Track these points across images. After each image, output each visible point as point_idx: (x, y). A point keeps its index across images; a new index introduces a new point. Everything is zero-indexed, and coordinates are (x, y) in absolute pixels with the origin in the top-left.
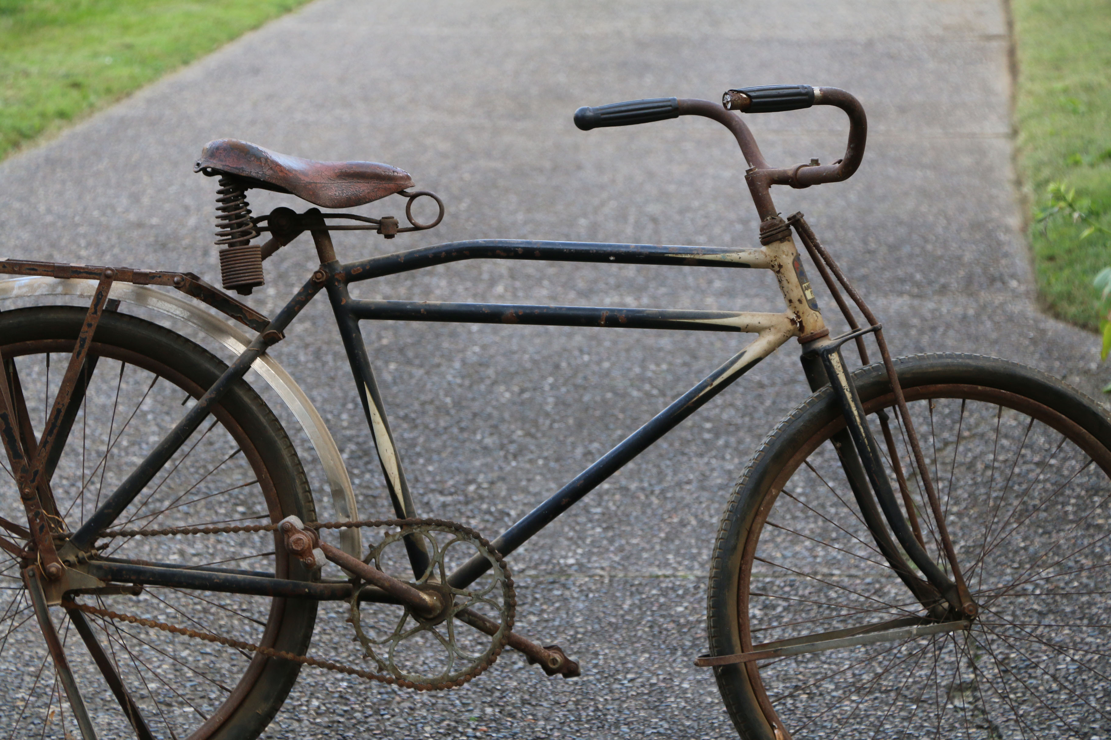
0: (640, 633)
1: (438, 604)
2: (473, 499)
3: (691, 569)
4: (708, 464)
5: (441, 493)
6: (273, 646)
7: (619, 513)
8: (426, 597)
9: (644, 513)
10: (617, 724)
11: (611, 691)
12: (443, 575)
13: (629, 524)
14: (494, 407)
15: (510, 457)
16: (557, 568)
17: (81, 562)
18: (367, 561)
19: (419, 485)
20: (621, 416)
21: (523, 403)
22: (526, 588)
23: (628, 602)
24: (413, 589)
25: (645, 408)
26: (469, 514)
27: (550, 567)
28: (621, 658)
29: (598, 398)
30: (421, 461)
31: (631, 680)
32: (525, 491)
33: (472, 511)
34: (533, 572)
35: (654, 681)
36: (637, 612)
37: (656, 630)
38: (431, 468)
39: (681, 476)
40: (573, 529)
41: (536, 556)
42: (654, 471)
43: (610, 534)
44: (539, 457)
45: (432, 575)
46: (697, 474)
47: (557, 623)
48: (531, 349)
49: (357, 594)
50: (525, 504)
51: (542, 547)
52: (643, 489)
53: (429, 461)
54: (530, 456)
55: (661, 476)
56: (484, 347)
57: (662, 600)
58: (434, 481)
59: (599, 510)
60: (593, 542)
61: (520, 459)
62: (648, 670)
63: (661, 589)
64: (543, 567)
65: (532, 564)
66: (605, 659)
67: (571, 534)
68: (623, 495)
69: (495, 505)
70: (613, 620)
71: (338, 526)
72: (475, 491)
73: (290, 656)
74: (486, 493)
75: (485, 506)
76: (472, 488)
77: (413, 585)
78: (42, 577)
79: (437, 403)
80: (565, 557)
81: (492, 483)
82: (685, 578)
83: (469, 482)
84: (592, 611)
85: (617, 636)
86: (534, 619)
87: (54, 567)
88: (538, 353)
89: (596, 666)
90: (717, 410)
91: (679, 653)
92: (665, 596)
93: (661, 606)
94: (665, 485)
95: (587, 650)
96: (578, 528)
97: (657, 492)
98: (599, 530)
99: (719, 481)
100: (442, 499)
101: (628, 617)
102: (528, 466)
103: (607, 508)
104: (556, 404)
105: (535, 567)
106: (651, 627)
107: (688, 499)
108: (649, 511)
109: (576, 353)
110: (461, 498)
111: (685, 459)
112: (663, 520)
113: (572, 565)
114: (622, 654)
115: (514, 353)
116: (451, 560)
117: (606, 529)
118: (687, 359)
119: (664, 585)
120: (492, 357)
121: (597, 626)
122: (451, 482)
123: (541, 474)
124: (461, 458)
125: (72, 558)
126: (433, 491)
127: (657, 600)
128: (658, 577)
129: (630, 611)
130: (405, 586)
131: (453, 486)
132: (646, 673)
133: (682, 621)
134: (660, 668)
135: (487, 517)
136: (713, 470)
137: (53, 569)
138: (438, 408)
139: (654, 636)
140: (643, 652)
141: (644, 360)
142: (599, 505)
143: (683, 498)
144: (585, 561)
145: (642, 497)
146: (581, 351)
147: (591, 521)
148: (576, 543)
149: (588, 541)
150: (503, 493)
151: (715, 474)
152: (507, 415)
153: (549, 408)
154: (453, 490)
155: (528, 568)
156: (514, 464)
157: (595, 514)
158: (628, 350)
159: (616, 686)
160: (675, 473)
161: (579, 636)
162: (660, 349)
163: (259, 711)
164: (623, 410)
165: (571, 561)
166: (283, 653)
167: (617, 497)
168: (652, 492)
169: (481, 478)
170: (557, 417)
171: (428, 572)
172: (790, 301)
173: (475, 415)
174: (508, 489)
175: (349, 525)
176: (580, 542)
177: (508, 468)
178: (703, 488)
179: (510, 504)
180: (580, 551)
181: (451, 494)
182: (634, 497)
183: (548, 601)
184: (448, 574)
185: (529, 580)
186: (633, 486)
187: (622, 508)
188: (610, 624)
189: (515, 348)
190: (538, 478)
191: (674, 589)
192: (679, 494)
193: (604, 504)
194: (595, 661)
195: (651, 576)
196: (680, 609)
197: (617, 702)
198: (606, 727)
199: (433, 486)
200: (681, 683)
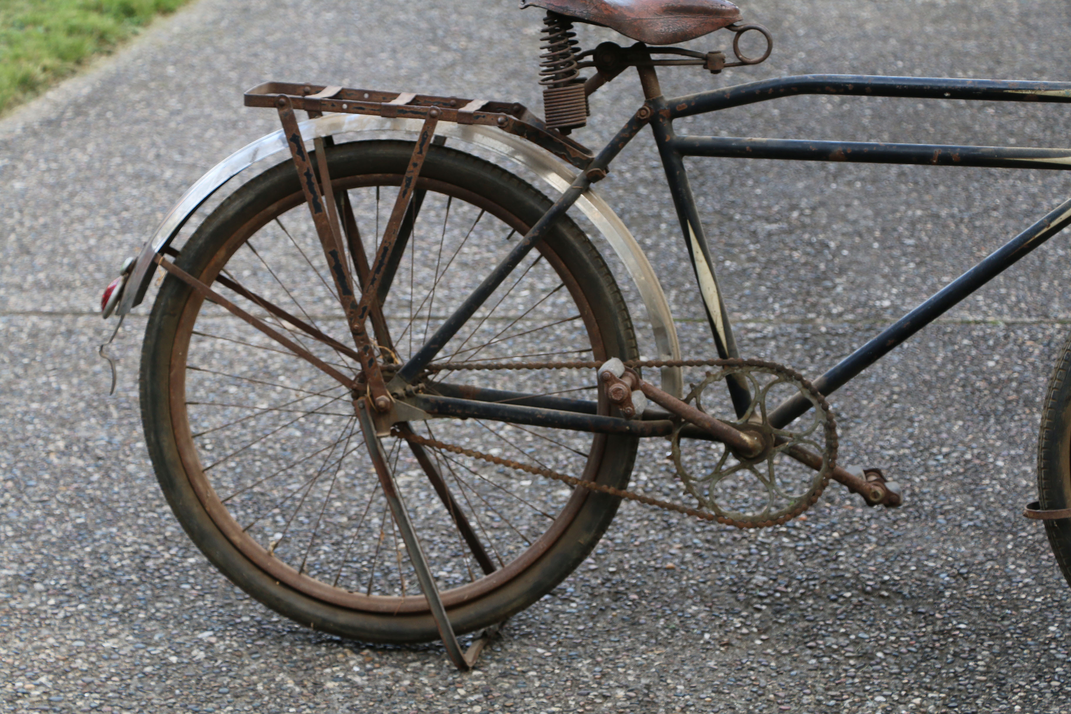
0: (953, 394)
1: (759, 445)
2: (796, 227)
3: (1000, 313)
4: (1014, 186)
5: (768, 220)
6: (595, 479)
7: (931, 244)
8: (746, 438)
9: (954, 245)
10: (933, 515)
11: (927, 470)
12: (764, 415)
13: (941, 259)
14: (818, 121)
15: (831, 178)
16: (873, 312)
17: (409, 395)
18: (687, 401)
19: (747, 211)
20: (932, 130)
21: (842, 116)
22: (844, 335)
23: (942, 355)
24: (734, 430)
25: (953, 121)
26: (792, 245)
27: (867, 310)
28: (935, 426)
29: (911, 110)
30: (750, 182)
31: (946, 455)
32: (843, 218)
33: (794, 241)
34: (850, 317)
35: (968, 456)
36: (950, 367)
37: (969, 389)
38: (758, 191)
39: (988, 200)
40: (887, 264)
41: (854, 297)
42: (964, 195)
43: (923, 270)
44: (857, 179)
45: (753, 414)
46: (1003, 198)
48: (850, 55)
49: (677, 432)
50: (843, 234)
51: (859, 286)
52: (953, 216)
53: (757, 183)
54: (850, 177)
55: (969, 200)
56: (810, 53)
57: (974, 352)
58: (761, 207)
59: (911, 242)
60: (907, 280)
62: (962, 442)
63: (972, 339)
64: (860, 310)
65: (850, 307)
66: (920, 427)
67: (887, 270)
68: (935, 224)
69: (816, 235)
70: (927, 377)
71: (659, 365)
72: (798, 219)
73: (611, 490)
74: (807, 221)
75: (806, 236)
76: (795, 214)
77: (734, 425)
78: (371, 409)
79: (766, 116)
80: (880, 299)
81: (814, 209)
82: (995, 324)
83: (793, 207)
84: (906, 365)
85: (931, 398)
87: (383, 399)
88: (856, 58)
89: (911, 436)
90: (1020, 124)
91: (992, 420)
92: (976, 347)
93: (973, 358)
94: (975, 210)
95: (903, 416)
96: (892, 262)
97: (966, 220)
98: (912, 265)
99: (1024, 206)
100: (768, 227)
101: (942, 374)
102: (846, 189)
103: (920, 239)
104: (873, 117)
105: (853, 311)
106: (964, 386)
107: (996, 228)
108: (959, 243)
109: (892, 59)
110: (785, 226)
111: (992, 180)
112: (972, 254)
113: (887, 308)
114: (937, 422)
115: (835, 59)
116: (774, 302)
117: (919, 265)
118: (991, 64)
119: (975, 333)
120: (816, 63)
121: (911, 384)
122: (776, 208)
123: (859, 199)
124: (785, 180)
125: (400, 391)
126: (760, 217)
127: (969, 353)
128: (969, 323)
129: (943, 365)
130: (725, 427)
131: (778, 212)
132: (960, 447)
133: (994, 379)
134: (973, 440)
135: (809, 249)
136: (1018, 193)
137: (382, 403)
138: (767, 122)
139: (966, 398)
140: (957, 418)
141: (952, 67)
142: (912, 236)
143: (991, 227)
144: (898, 302)
145: (953, 226)
146: (896, 57)
147: (905, 254)
148: (890, 282)
149: (902, 279)
150: (824, 221)
151: (1021, 198)
153: (866, 121)
154: (778, 217)
155: (846, 311)
156: (834, 186)
157: (909, 246)
158: (937, 55)
159: (932, 462)
160: (983, 196)
161: (895, 397)
162: (967, 54)
163: (582, 541)
164: (934, 125)
165: (886, 303)
166: (605, 487)
167: (929, 226)
168: (962, 220)
169: (804, 203)
170: (874, 132)
171: (749, 412)
174: (829, 216)
175: (670, 365)
176: (894, 280)
177: (828, 192)
178: (1009, 215)
179: (830, 234)
180: (894, 291)
181: (776, 221)
182: (945, 226)
184: (769, 414)
185: (846, 326)
186: (944, 213)
187: (934, 239)
188: (925, 382)
189: (836, 53)
190: (856, 203)
191: (984, 338)
192: (986, 223)
193: (916, 234)
194: (910, 430)
195: (962, 322)
196: (991, 364)
197: (933, 484)
198: (923, 517)
199: (759, 212)
200: (995, 460)
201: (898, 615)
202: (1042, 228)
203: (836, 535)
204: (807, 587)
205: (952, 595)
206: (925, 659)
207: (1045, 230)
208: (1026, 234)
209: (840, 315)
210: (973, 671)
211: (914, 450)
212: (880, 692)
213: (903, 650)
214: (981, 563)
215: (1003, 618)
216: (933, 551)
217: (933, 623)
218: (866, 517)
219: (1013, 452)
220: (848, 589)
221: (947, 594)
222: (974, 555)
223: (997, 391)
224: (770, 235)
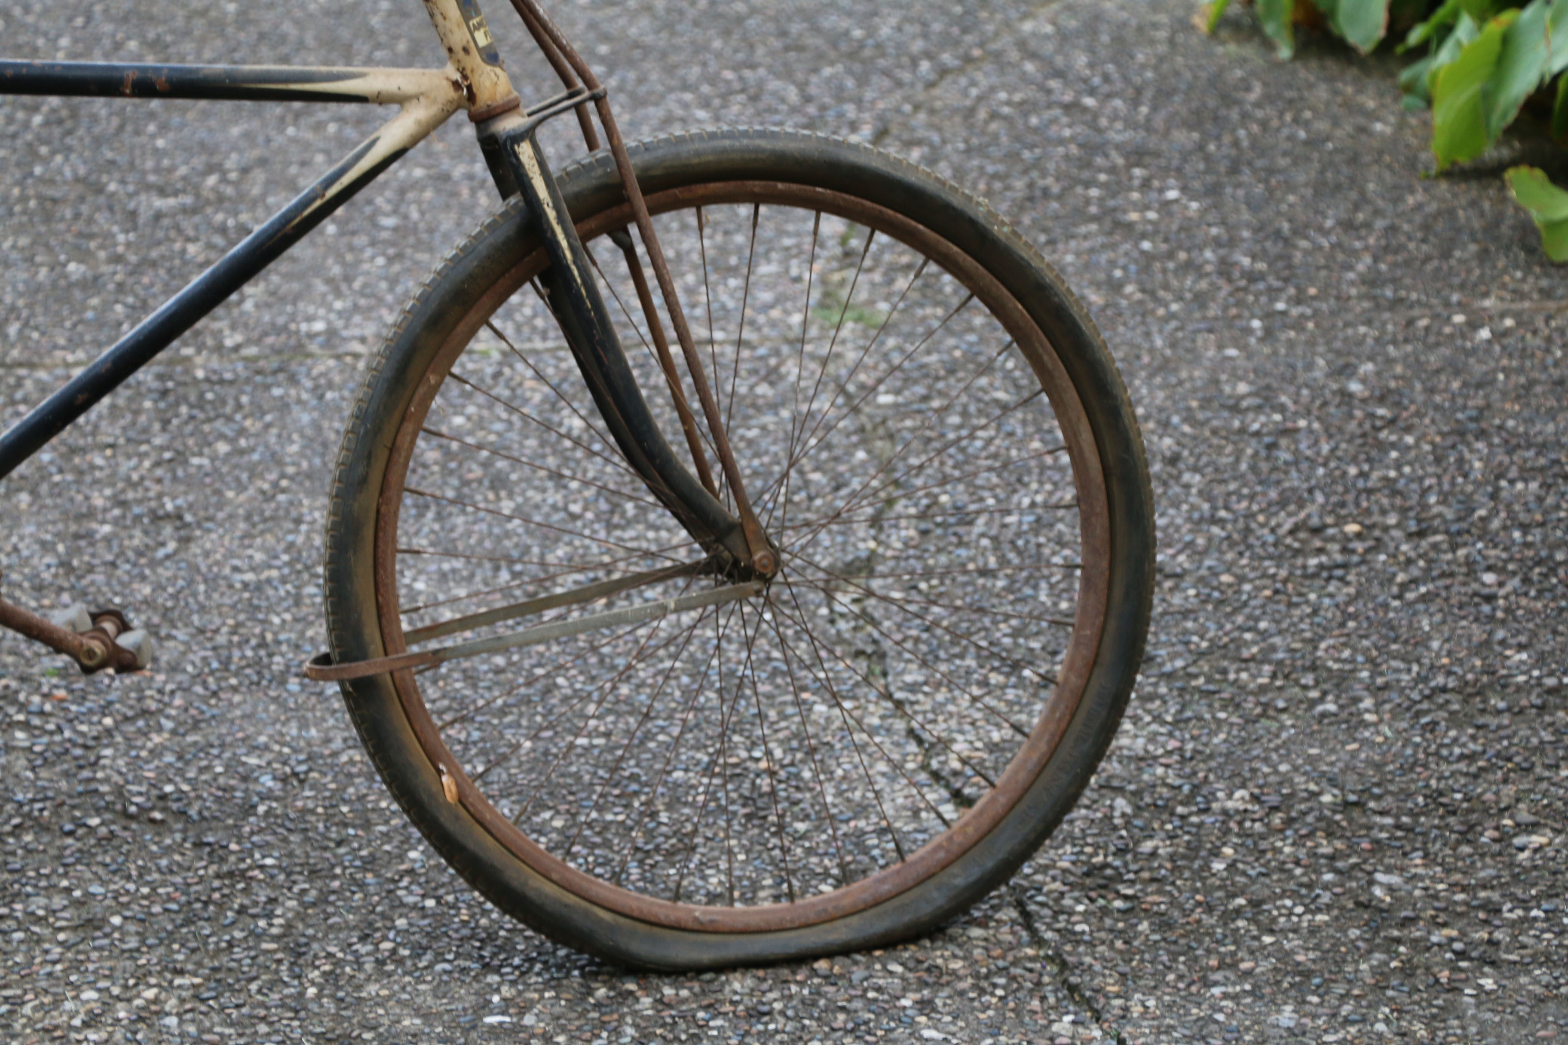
2: (208, 202)
5: (162, 192)
7: (422, 226)
14: (297, 22)
16: (293, 342)
19: (131, 178)
26: (191, 233)
27: (283, 337)
30: (152, 128)
33: (196, 228)
34: (251, 351)
38: (160, 143)
40: (340, 260)
41: (267, 318)
43: (396, 268)
46: (561, 145)
47: (256, 457)
58: (157, 170)
60: (365, 285)
61: (303, 121)
64: (270, 340)
65: (255, 334)
67: (336, 270)
68: (438, 191)
69: (237, 214)
72: (214, 188)
74: (229, 191)
75: (219, 217)
76: (212, 180)
79: (213, 14)
80: (310, 319)
81: (245, 171)
82: (484, 355)
83: (210, 169)
84: (318, 428)
86: (223, 448)
89: (289, 547)
95: (287, 515)
96: (349, 257)
98: (380, 261)
100: (159, 203)
102: (309, 135)
103: (406, 217)
105: (258, 342)
110: (189, 200)
113: (317, 335)
117: (391, 260)
122: (183, 170)
124: (213, 123)
126: (148, 187)
131: (184, 178)
133: (455, 445)
138: (211, 22)
142: (395, 212)
144: (339, 324)
147: (373, 243)
148: (335, 290)
149: (357, 285)
150: (256, 191)
152: (310, 39)
153: (375, 21)
154: (179, 185)
155: (249, 342)
156: (291, 131)
157: (385, 229)
161: (284, 483)
165: (319, 326)
167: (428, 194)
169: (232, 162)
170: (383, 39)
172: (450, 50)
173: (262, 36)
176: (344, 287)
177: (279, 140)
180: (338, 305)
181: (176, 193)
183: (258, 411)
185: (240, 367)
187: (428, 217)
193: (403, 209)
194: (290, 538)
196: (458, 420)
197: (299, 626)
198: (264, 683)
199: (152, 178)
200: (414, 580)
201: (167, 851)
202: (313, 200)
203: (108, 721)
204: (29, 815)
205: (268, 813)
206: (187, 922)
207: (318, 203)
208: (290, 211)
209: (237, 348)
210: (259, 936)
211: (286, 571)
212: (92, 985)
213: (156, 909)
214: (335, 754)
215: (339, 844)
216: (262, 739)
217: (223, 860)
218: (169, 687)
219: (446, 566)
220: (98, 811)
221: (261, 809)
222: (327, 741)
223: (453, 465)
224: (158, 216)
